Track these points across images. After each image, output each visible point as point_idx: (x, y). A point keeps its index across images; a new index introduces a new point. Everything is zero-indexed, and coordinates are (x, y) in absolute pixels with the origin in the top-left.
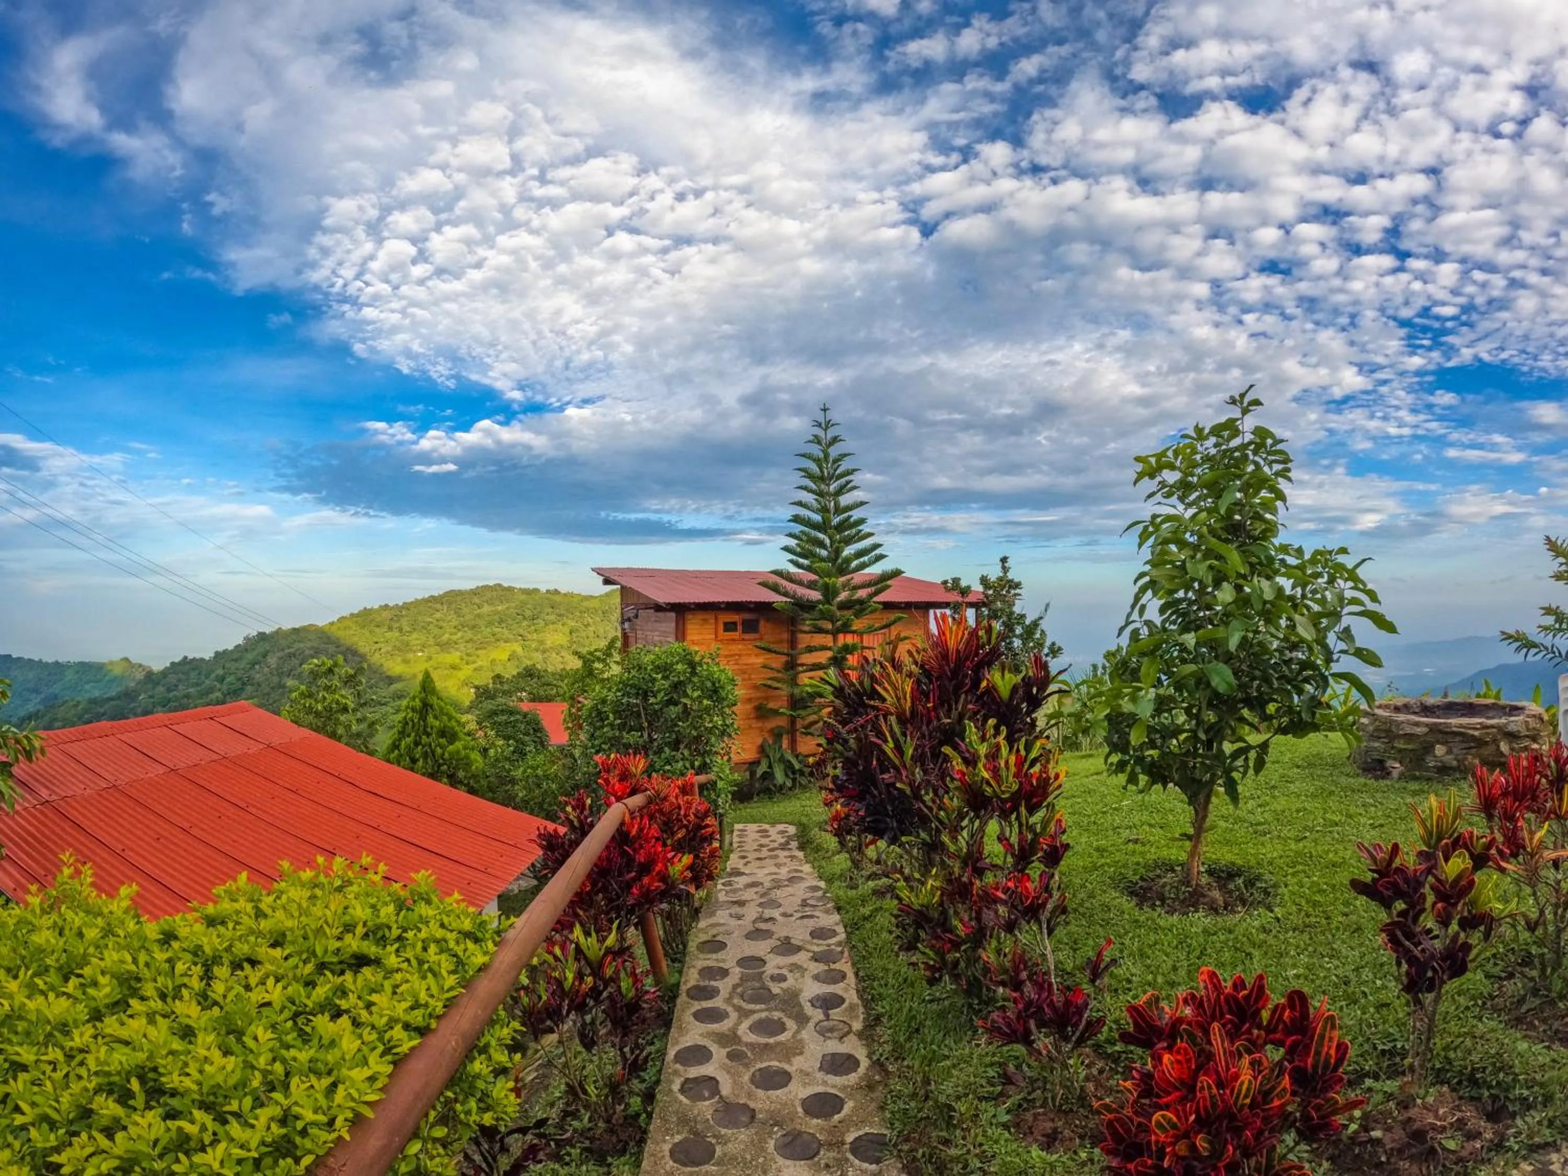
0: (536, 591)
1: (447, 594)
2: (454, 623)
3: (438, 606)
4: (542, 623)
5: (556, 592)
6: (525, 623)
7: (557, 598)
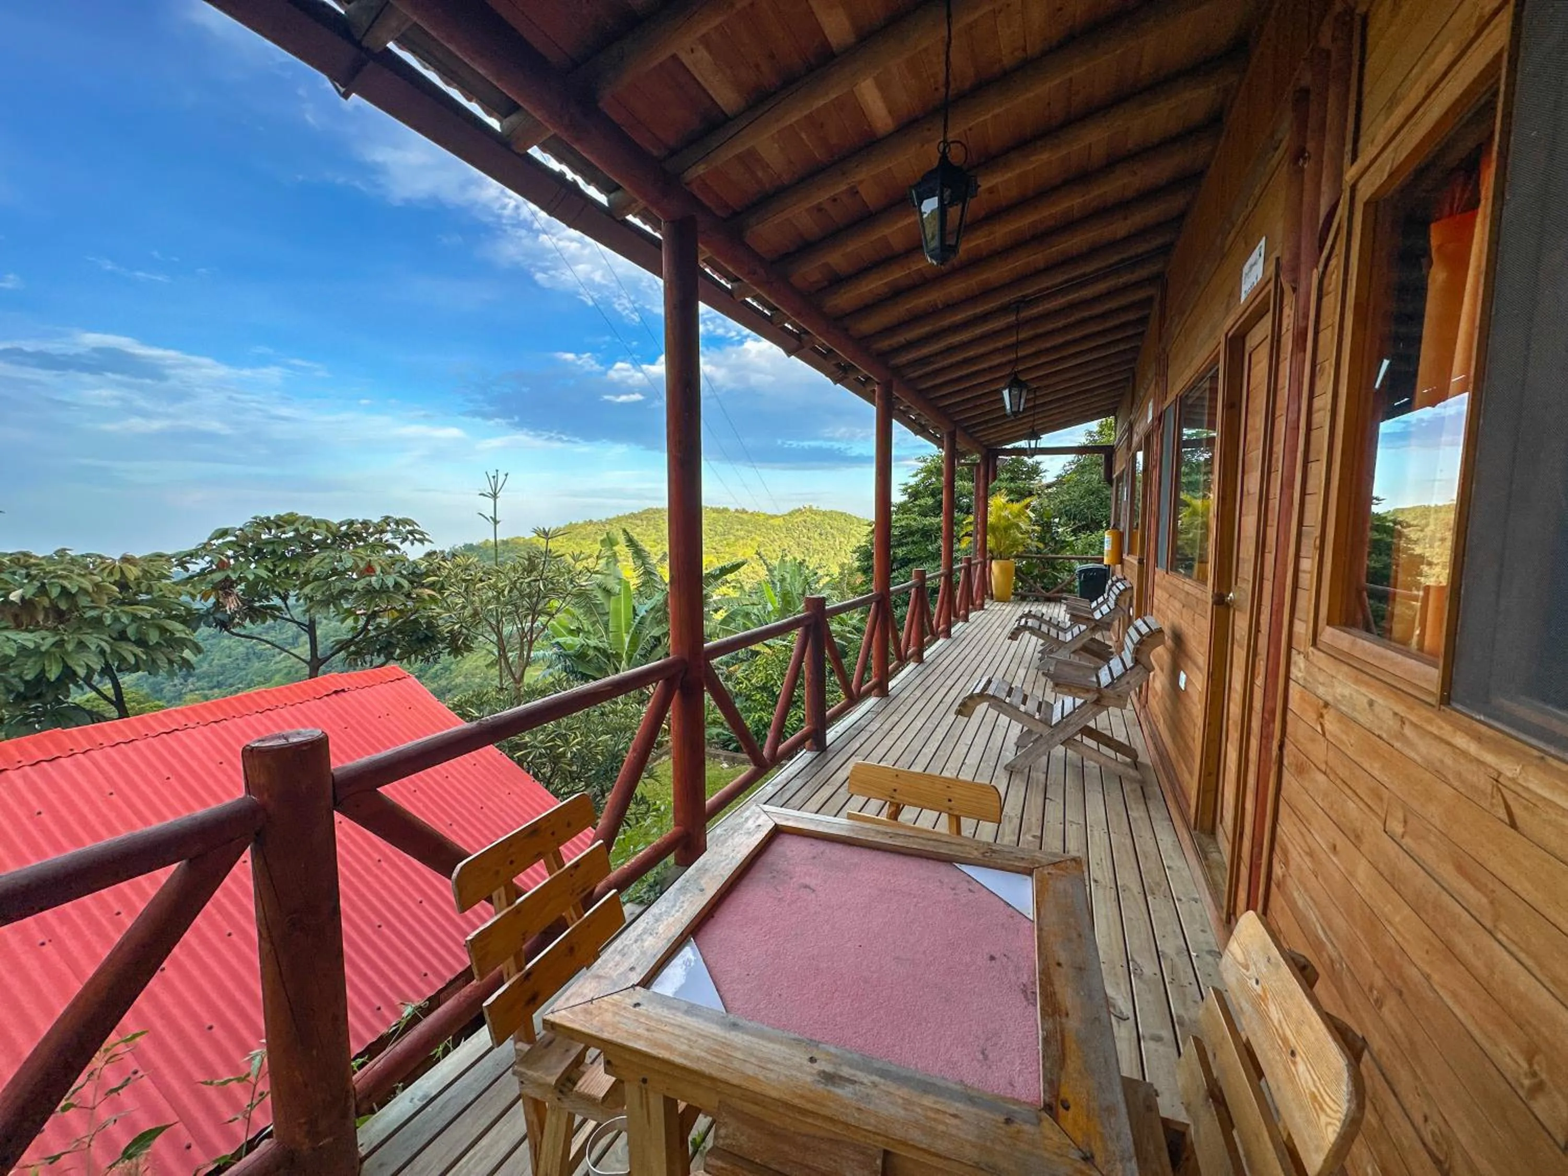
0: (726, 510)
1: (647, 511)
2: (654, 537)
3: (639, 522)
4: (733, 539)
5: (744, 511)
6: (717, 538)
7: (745, 516)
